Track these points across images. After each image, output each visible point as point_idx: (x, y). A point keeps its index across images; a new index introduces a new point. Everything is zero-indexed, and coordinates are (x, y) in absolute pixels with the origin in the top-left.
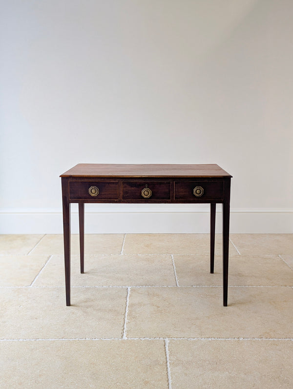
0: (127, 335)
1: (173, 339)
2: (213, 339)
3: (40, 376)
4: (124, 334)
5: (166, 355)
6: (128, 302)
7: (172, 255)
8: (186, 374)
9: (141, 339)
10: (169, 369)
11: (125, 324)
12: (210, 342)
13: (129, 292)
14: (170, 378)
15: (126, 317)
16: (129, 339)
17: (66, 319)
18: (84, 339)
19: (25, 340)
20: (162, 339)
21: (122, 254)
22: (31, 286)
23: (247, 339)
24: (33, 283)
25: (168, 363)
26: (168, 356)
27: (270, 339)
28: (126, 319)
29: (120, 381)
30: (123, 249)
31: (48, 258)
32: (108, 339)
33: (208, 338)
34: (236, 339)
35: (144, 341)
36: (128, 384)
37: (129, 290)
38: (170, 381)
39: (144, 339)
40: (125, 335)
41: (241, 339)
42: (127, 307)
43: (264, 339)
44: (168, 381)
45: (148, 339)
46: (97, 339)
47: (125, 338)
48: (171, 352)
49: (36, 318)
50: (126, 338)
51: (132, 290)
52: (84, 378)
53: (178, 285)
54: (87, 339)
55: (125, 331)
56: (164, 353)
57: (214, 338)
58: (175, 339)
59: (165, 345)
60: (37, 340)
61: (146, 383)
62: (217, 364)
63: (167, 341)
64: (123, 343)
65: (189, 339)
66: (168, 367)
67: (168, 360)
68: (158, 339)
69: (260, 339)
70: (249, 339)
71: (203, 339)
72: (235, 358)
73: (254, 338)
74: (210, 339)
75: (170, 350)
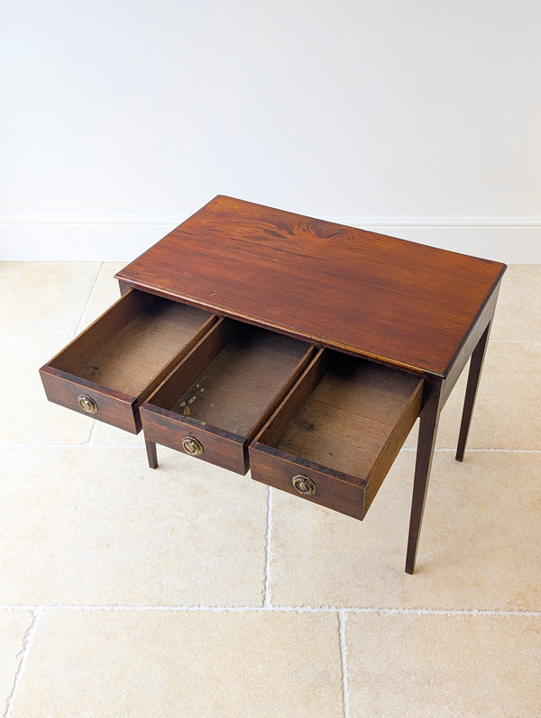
0: (273, 597)
1: (354, 610)
2: (425, 612)
4: (267, 593)
5: (341, 656)
9: (298, 609)
10: (347, 695)
12: (418, 619)
15: (269, 542)
16: (277, 609)
18: (196, 608)
19: (94, 609)
20: (333, 609)
22: (91, 442)
23: (484, 613)
25: (345, 681)
26: (344, 659)
27: (527, 614)
28: (269, 548)
32: (240, 610)
33: (415, 608)
34: (465, 612)
35: (302, 614)
39: (302, 609)
40: (268, 596)
41: (474, 613)
42: (270, 510)
43: (516, 613)
45: (309, 608)
46: (219, 609)
47: (268, 606)
48: (349, 650)
50: (271, 607)
54: (202, 608)
55: (267, 585)
56: (338, 648)
57: (427, 609)
58: (358, 611)
59: (339, 630)
60: (116, 609)
63: (343, 612)
64: (266, 621)
65: (382, 611)
67: (345, 668)
68: (327, 609)
69: (508, 614)
70: (489, 613)
71: (407, 611)
72: (462, 669)
73: (497, 610)
74: (419, 612)
75: (349, 642)
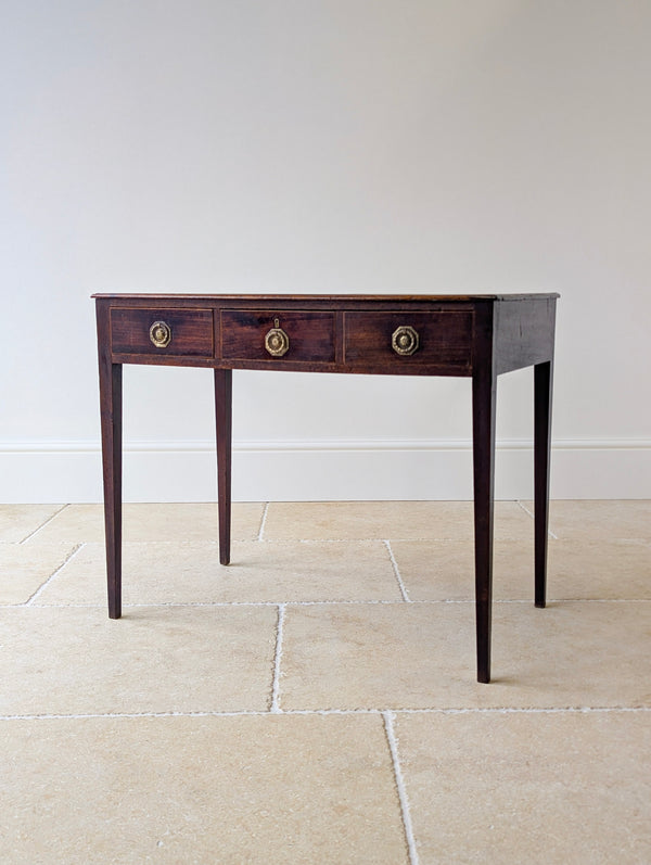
0: (283, 704)
1: (405, 711)
2: (511, 710)
3: (47, 797)
4: (275, 702)
5: (389, 747)
6: (281, 634)
7: (387, 542)
8: (448, 789)
9: (321, 712)
10: (401, 779)
11: (276, 681)
12: (502, 716)
13: (282, 614)
14: (404, 797)
15: (278, 665)
16: (289, 712)
17: (119, 672)
18: (167, 715)
19: (8, 719)
20: (375, 711)
21: (261, 540)
22: (28, 605)
23: (600, 710)
24: (34, 598)
25: (397, 766)
26: (394, 749)
28: (277, 670)
29: (268, 807)
30: (262, 531)
31: (74, 550)
32: (233, 714)
33: (497, 708)
34: (571, 710)
35: (327, 716)
36: (290, 814)
37: (283, 609)
38: (406, 806)
39: (327, 713)
40: (276, 704)
41: (586, 710)
42: (279, 645)
43: (647, 709)
44: (400, 804)
45: (338, 711)
46: (201, 714)
47: (276, 709)
49: (40, 671)
50: (281, 711)
51: (290, 610)
52: (170, 801)
53: (407, 599)
54: (176, 714)
55: (275, 696)
56: (384, 741)
57: (515, 708)
58: (411, 711)
59: (384, 726)
60: (41, 718)
61: (341, 810)
62: (528, 764)
63: (390, 716)
64: (273, 721)
65: (448, 712)
66: (398, 772)
67: (396, 757)
68: (366, 711)
69: (635, 710)
70: (607, 710)
71: (485, 710)
72: (576, 752)
73: (618, 707)
74: (504, 712)
75: (400, 735)
